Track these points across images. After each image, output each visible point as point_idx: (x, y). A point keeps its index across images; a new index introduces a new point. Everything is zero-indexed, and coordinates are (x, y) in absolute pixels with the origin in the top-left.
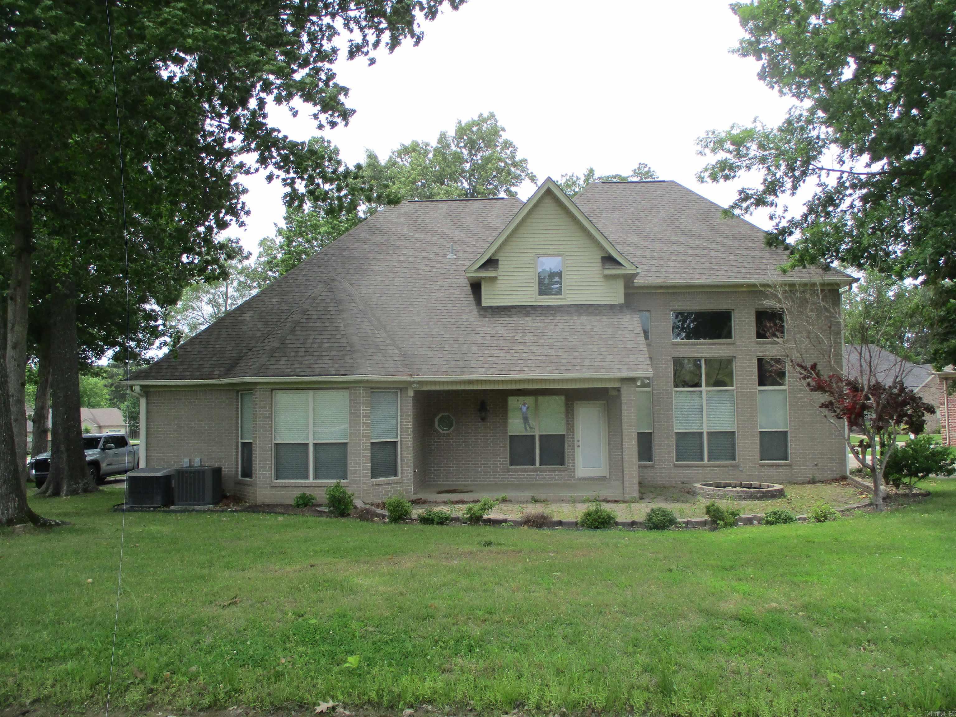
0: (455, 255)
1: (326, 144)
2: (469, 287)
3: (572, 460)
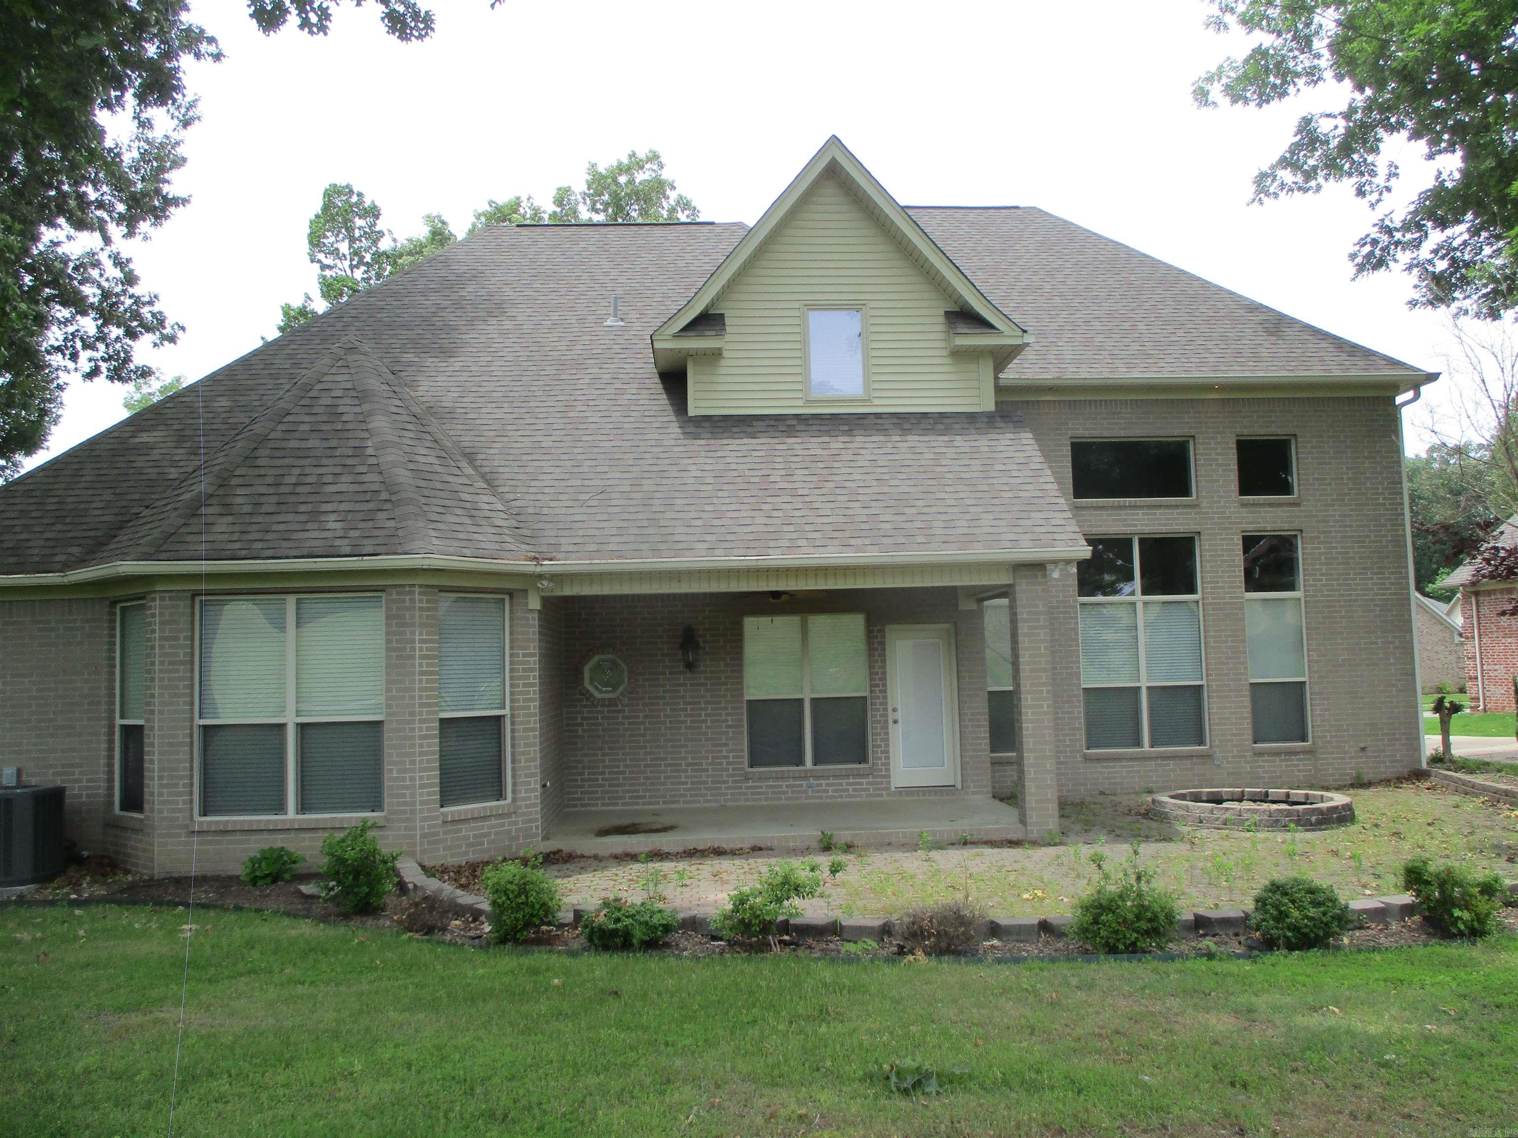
0: (622, 320)
1: (355, 199)
2: (658, 380)
3: (882, 752)
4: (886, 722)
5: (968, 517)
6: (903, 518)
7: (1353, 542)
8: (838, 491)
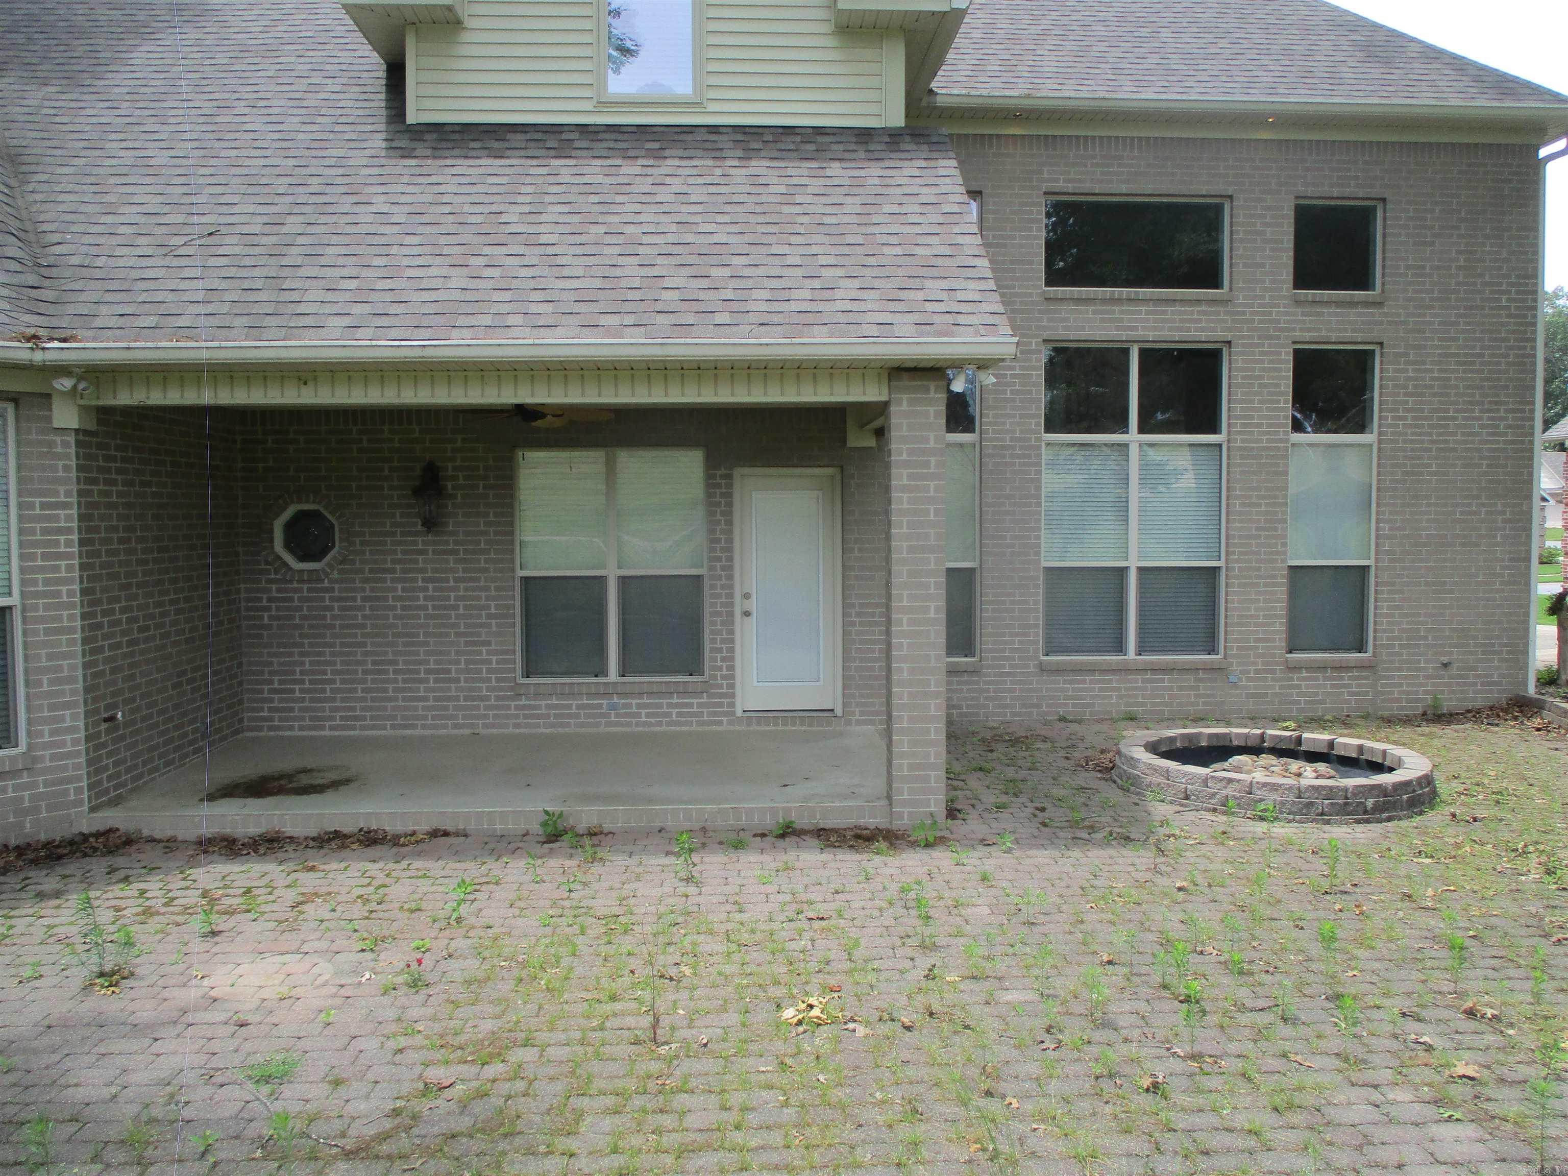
3: (723, 659)
4: (731, 614)
5: (817, 283)
6: (704, 283)
7: (1458, 363)
8: (608, 239)
